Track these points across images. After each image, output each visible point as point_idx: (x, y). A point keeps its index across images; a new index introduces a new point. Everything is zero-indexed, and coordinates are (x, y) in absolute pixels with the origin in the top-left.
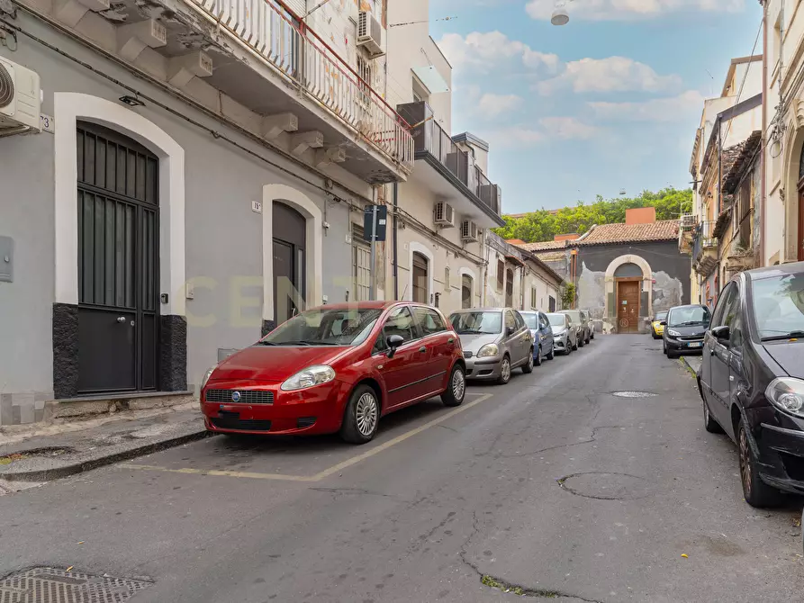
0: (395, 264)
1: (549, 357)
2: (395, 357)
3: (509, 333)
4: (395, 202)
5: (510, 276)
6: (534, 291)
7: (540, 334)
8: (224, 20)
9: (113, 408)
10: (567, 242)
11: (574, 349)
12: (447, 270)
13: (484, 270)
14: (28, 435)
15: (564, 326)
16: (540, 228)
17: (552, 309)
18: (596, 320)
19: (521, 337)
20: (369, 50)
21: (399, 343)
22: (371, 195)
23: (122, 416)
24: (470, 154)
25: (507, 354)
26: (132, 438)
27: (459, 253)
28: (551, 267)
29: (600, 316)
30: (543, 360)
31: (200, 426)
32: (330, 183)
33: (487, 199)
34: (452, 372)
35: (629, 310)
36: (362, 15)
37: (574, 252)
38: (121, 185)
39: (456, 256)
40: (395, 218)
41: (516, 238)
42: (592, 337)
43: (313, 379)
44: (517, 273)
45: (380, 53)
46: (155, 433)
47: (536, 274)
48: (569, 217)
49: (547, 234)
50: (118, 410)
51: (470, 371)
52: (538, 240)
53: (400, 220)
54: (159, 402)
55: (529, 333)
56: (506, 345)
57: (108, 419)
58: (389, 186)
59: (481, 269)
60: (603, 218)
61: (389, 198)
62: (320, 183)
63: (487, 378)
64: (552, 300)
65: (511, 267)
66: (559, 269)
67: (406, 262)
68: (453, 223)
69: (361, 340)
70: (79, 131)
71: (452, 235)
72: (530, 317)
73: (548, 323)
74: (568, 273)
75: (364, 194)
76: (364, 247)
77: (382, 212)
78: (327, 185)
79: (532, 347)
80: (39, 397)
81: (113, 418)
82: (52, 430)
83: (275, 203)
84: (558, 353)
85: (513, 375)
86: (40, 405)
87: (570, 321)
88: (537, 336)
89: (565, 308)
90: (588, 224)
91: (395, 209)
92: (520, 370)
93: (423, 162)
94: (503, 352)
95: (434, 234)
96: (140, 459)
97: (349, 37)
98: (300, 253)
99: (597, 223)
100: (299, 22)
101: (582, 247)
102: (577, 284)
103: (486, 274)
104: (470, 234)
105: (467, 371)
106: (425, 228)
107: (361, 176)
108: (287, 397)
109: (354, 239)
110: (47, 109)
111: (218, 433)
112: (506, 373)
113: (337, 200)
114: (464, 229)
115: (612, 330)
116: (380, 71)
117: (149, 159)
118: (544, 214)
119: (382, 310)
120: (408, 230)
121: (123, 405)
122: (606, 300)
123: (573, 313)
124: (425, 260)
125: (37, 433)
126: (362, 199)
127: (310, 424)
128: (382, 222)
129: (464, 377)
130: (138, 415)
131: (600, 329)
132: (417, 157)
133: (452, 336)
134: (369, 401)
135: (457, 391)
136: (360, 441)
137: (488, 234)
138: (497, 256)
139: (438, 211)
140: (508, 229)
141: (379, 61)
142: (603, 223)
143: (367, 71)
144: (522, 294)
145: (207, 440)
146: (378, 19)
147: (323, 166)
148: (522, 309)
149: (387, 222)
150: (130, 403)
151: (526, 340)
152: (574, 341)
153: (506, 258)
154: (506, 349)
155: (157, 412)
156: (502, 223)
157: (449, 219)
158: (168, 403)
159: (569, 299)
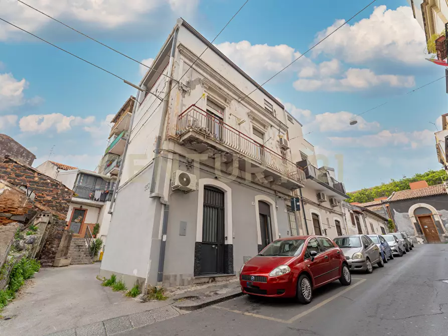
0: (305, 218)
1: (391, 258)
2: (315, 261)
3: (366, 247)
4: (301, 195)
5: (358, 219)
6: (371, 225)
7: (383, 247)
8: (241, 151)
9: (210, 281)
10: (381, 201)
11: (404, 253)
12: (327, 219)
13: (344, 218)
14: (186, 290)
15: (394, 241)
16: (365, 196)
17: (384, 233)
18: (411, 237)
19: (372, 248)
20: (284, 148)
21: (315, 254)
22: (291, 194)
23: (213, 284)
24: (327, 173)
25: (368, 257)
26: (217, 294)
27: (331, 211)
28: (377, 213)
29: (414, 235)
30: (388, 260)
31: (239, 290)
32: (277, 192)
33: (339, 188)
34: (343, 268)
35: (430, 231)
36: (281, 139)
37: (387, 205)
38: (214, 202)
39: (330, 212)
40: (302, 201)
41: (355, 201)
42: (413, 246)
43: (281, 271)
44: (361, 217)
45: (288, 148)
46: (224, 292)
47: (370, 217)
48: (379, 190)
49: (370, 198)
50: (212, 281)
51: (350, 266)
52: (366, 201)
53: (304, 202)
54: (224, 278)
55: (376, 246)
56: (366, 253)
57: (209, 285)
58: (298, 190)
59: (343, 217)
60: (398, 188)
61: (299, 194)
62: (273, 192)
63: (360, 270)
64: (382, 229)
65: (357, 215)
66: (382, 213)
67: (310, 217)
68: (326, 200)
69: (298, 253)
70: (204, 188)
71: (327, 204)
72: (374, 237)
73: (385, 241)
74: (387, 215)
75: (289, 194)
76: (292, 213)
77: (297, 200)
78: (275, 192)
79: (380, 253)
80: (190, 275)
81: (211, 285)
82: (193, 289)
83: (259, 201)
84: (395, 256)
85: (374, 268)
86: (189, 279)
87: (397, 238)
88: (381, 247)
89: (391, 232)
90: (390, 192)
91: (302, 198)
92: (376, 265)
93: (309, 180)
94: (366, 257)
95: (319, 205)
96: (220, 304)
97: (278, 146)
98: (269, 218)
99: (396, 191)
100: (262, 146)
101: (391, 202)
102: (394, 220)
103: (346, 219)
104: (334, 203)
105: (349, 266)
106: (315, 203)
107: (287, 188)
108: (273, 279)
109: (288, 211)
110: (197, 184)
111: (246, 294)
112: (370, 268)
113: (280, 197)
114: (331, 201)
115: (423, 242)
116: (289, 153)
117: (222, 193)
118: (366, 190)
119: (305, 240)
120: (308, 205)
121: (213, 280)
122: (414, 226)
123: (398, 234)
124: (317, 216)
125: (189, 290)
126: (289, 196)
127: (282, 293)
128: (298, 204)
129: (349, 269)
130: (219, 284)
131: (416, 242)
132: (307, 178)
133: (338, 250)
134: (306, 282)
135: (347, 277)
136: (306, 303)
137: (342, 202)
138: (349, 211)
139: (319, 196)
140: (351, 198)
141: (288, 150)
142: (398, 190)
143: (284, 154)
144: (366, 226)
145: (242, 297)
146: (286, 138)
147: (274, 187)
148: (368, 234)
149: (300, 203)
150: (216, 279)
151: (376, 249)
152: (403, 249)
153: (353, 211)
154: (367, 255)
155: (224, 283)
156: (347, 197)
157: (324, 198)
158: (228, 279)
159: (391, 226)
